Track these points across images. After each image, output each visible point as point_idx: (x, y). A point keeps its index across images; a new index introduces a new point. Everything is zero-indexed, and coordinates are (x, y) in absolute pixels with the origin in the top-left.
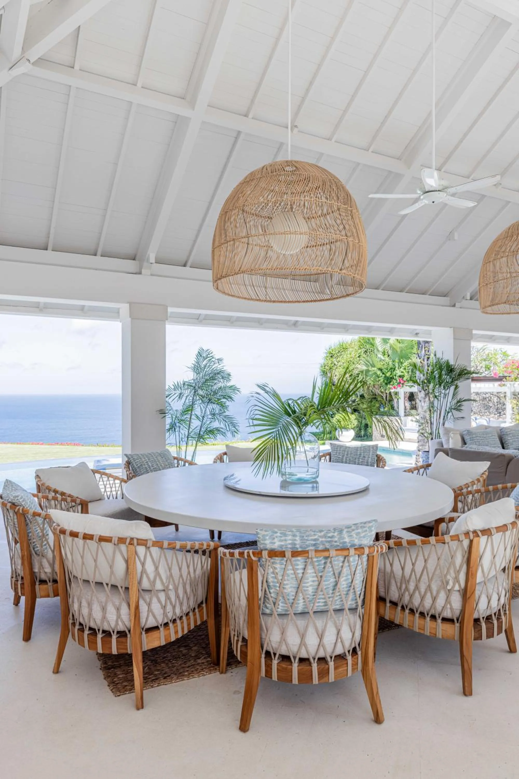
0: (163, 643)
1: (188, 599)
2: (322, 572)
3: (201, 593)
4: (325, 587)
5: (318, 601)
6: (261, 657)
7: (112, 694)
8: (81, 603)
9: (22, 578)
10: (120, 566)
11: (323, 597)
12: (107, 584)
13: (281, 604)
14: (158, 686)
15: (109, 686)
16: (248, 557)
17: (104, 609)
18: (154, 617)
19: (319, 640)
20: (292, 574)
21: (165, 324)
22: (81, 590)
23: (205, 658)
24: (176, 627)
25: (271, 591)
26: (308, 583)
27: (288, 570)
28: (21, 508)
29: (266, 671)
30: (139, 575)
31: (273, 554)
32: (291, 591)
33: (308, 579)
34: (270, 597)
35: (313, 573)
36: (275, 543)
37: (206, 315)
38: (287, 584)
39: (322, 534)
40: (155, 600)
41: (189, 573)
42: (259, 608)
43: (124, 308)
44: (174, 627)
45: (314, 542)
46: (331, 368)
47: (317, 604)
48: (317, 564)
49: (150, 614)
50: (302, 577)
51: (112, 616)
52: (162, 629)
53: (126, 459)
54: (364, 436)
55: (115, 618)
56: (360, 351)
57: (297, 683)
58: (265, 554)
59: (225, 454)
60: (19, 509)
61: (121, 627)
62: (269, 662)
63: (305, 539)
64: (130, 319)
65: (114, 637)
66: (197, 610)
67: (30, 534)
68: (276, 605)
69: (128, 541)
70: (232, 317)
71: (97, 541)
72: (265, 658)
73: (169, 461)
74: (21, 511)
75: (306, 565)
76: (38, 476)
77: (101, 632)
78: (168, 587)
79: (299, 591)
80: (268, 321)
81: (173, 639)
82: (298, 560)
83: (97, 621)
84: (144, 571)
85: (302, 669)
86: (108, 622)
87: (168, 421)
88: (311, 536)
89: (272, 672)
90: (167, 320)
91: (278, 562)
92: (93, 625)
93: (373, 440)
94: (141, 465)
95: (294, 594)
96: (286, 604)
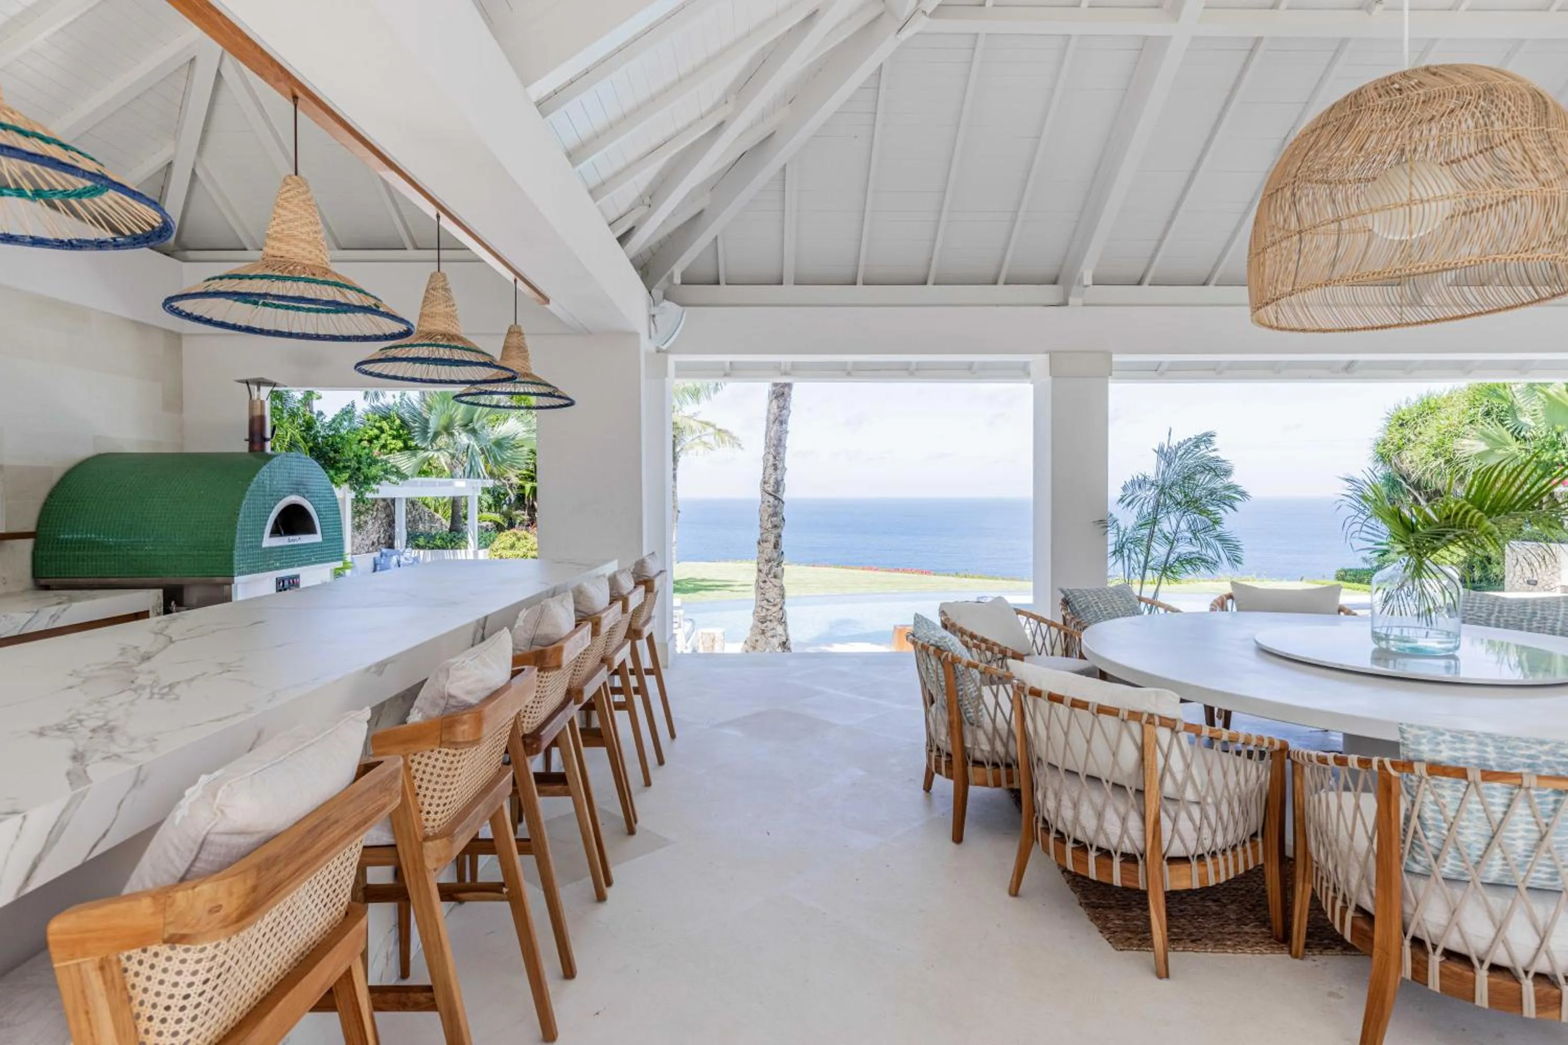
0: (1196, 885)
1: (1236, 823)
2: (1550, 816)
3: (1255, 819)
4: (1555, 846)
5: (1538, 868)
6: (1402, 944)
7: (1110, 945)
8: (1060, 800)
9: (949, 755)
10: (1129, 755)
11: (1549, 862)
12: (1107, 781)
13: (1450, 861)
14: (1183, 951)
15: (1101, 932)
16: (1379, 767)
17: (1100, 816)
18: (1182, 840)
19: (1538, 941)
20: (1478, 810)
21: (1107, 383)
22: (1062, 781)
23: (1256, 926)
24: (1216, 864)
25: (1429, 834)
26: (1515, 831)
27: (1470, 803)
28: (950, 654)
29: (1414, 971)
30: (1159, 772)
31: (1436, 769)
32: (1475, 841)
33: (1516, 825)
34: (1426, 847)
35: (1527, 815)
36: (1440, 752)
37: (1173, 363)
38: (1467, 827)
39: (1546, 748)
40: (1183, 815)
41: (1238, 783)
42: (1401, 858)
43: (1039, 362)
44: (1214, 864)
45: (1529, 761)
46: (1399, 448)
47: (1534, 875)
48: (1536, 800)
49: (1176, 836)
50: (1502, 821)
51: (1113, 826)
52: (1194, 863)
53: (1062, 596)
54: (1481, 581)
55: (1118, 831)
56: (1472, 412)
57: (1485, 1004)
58: (1420, 769)
59: (1230, 597)
60: (947, 656)
61: (1128, 847)
62: (1421, 956)
63: (1507, 753)
64: (1050, 378)
65: (1117, 861)
66: (1248, 845)
67: (960, 693)
68: (1440, 860)
69: (1145, 717)
70: (1219, 362)
71: (1095, 711)
72: (1411, 947)
73: (1131, 603)
74: (950, 659)
75: (1511, 800)
76: (943, 612)
77: (1094, 848)
78: (1205, 798)
79: (1495, 842)
80: (1291, 365)
81: (1212, 882)
82: (1494, 788)
83: (1088, 831)
84: (1166, 768)
85: (1500, 983)
86: (1106, 835)
87: (1112, 538)
88: (1522, 749)
89: (1427, 974)
90: (1111, 375)
91: (1447, 785)
92: (1079, 836)
93: (1506, 588)
94: (1088, 607)
95: (1483, 846)
96: (1463, 861)
